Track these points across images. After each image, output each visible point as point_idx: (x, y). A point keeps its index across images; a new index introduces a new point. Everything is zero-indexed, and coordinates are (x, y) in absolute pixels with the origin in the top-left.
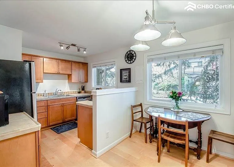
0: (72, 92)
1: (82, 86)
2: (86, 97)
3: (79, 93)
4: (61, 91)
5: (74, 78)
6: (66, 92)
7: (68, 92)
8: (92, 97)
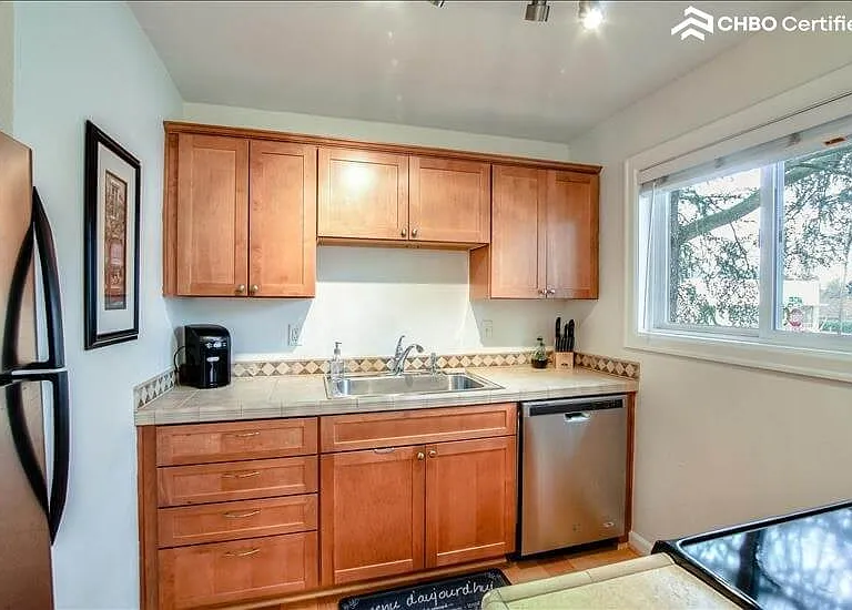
0: (494, 356)
1: (559, 320)
2: (588, 407)
3: (540, 364)
4: (420, 349)
5: (508, 270)
6: (460, 358)
7: (471, 357)
8: (631, 404)
